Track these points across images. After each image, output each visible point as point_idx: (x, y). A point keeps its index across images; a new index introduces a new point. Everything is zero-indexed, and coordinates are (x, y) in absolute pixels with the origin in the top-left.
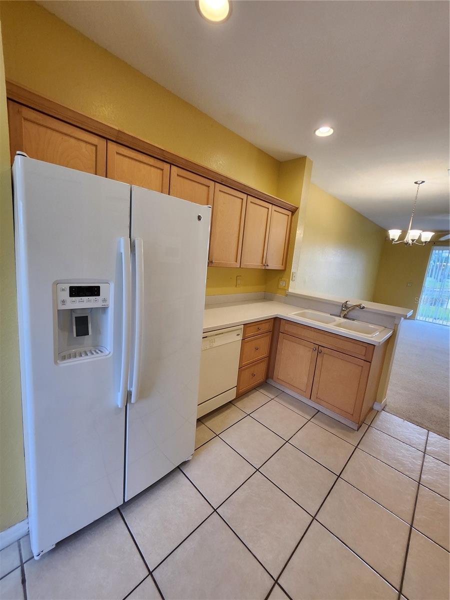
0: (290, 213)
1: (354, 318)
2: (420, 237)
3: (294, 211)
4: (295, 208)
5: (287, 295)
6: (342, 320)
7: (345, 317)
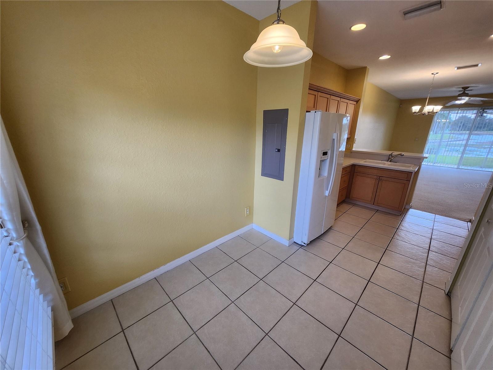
0: (355, 103)
1: (396, 162)
2: (433, 110)
3: (358, 101)
4: (358, 99)
5: (351, 152)
6: (389, 163)
7: (390, 161)
